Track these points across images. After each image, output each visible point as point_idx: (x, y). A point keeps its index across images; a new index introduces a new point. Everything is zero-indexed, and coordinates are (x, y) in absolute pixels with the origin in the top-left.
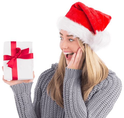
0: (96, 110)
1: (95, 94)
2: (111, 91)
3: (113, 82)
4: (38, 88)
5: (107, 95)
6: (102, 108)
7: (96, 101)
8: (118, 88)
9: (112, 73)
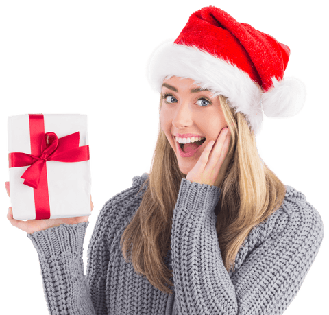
0: (260, 293)
1: (253, 250)
2: (297, 241)
3: (301, 218)
4: (99, 239)
5: (287, 251)
6: (275, 286)
7: (257, 269)
8: (315, 234)
9: (296, 195)
